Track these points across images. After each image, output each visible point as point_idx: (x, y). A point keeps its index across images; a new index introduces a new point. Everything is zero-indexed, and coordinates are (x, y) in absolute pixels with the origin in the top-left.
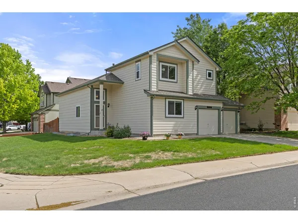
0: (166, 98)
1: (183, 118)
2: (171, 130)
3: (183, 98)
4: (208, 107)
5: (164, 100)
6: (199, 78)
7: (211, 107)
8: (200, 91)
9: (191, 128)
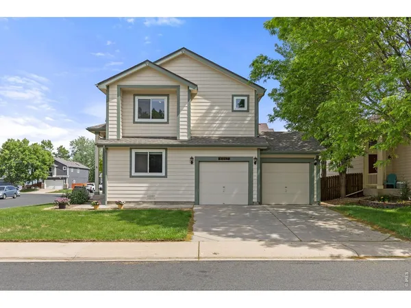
0: (131, 149)
1: (166, 176)
2: (141, 196)
3: (166, 147)
4: (219, 158)
5: (129, 152)
6: (214, 111)
7: (228, 158)
8: (217, 133)
9: (181, 192)
